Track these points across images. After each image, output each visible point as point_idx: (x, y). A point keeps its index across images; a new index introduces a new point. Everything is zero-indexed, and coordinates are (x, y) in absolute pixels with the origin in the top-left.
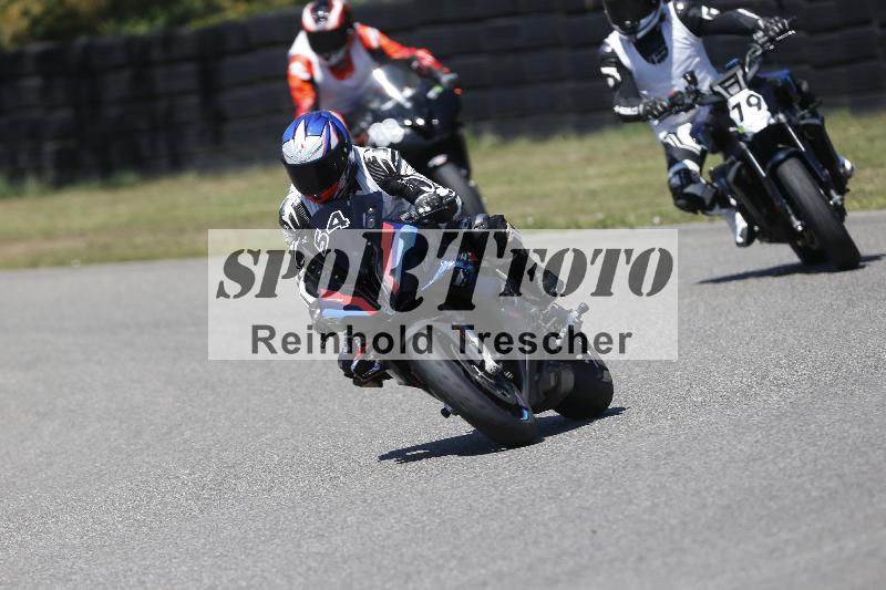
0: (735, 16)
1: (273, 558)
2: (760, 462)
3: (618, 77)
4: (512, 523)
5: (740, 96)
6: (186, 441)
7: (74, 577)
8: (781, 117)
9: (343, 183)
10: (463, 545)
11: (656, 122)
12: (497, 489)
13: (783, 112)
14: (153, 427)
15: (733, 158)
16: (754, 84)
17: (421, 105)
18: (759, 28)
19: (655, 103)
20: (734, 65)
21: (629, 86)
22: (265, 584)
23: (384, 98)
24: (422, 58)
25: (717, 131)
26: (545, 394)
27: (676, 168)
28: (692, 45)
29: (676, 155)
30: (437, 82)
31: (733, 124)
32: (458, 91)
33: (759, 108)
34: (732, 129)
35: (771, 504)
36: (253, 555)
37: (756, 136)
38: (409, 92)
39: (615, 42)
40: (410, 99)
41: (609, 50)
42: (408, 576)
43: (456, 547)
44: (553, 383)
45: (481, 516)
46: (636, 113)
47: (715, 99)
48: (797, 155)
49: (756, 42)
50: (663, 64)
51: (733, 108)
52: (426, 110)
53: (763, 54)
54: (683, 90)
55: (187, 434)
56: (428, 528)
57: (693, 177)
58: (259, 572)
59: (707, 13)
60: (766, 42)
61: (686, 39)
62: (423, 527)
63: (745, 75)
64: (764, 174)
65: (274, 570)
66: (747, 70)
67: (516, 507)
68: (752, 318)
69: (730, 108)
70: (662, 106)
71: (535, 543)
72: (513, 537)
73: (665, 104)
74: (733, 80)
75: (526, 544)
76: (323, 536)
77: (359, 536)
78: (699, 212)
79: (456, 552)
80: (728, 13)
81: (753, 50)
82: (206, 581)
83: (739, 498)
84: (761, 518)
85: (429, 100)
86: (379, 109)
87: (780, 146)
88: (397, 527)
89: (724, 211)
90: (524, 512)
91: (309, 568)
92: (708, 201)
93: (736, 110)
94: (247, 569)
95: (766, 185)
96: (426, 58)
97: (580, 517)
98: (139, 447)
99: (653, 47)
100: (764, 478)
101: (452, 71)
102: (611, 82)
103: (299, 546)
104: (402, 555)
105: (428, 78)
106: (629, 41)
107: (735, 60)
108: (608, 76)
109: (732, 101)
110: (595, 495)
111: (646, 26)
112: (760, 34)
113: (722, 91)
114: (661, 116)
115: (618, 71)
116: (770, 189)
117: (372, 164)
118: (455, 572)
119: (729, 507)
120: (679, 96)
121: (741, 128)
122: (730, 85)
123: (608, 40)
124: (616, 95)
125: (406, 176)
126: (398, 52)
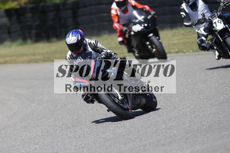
1: (91, 139)
2: (217, 114)
3: (185, 15)
4: (153, 130)
5: (216, 20)
6: (69, 108)
7: (39, 143)
8: (227, 26)
9: (82, 49)
10: (140, 135)
11: (194, 27)
12: (149, 121)
13: (227, 24)
14: (60, 104)
15: (214, 37)
16: (220, 17)
17: (146, 20)
18: (222, 2)
19: (194, 22)
20: (215, 12)
21: (188, 17)
22: (89, 145)
23: (136, 19)
24: (146, 8)
25: (210, 29)
27: (200, 39)
28: (205, 6)
29: (200, 36)
30: (150, 14)
31: (214, 27)
32: (156, 16)
33: (221, 23)
34: (214, 29)
35: (220, 125)
36: (86, 138)
37: (220, 31)
38: (143, 17)
39: (184, 6)
40: (143, 19)
41: (182, 8)
42: (126, 143)
43: (139, 136)
45: (145, 128)
46: (189, 24)
47: (209, 21)
49: (221, 6)
50: (197, 11)
51: (214, 23)
52: (147, 22)
53: (222, 9)
54: (201, 18)
55: (69, 106)
56: (131, 131)
57: (204, 41)
58: (87, 142)
60: (223, 6)
61: (203, 5)
62: (130, 131)
63: (217, 14)
64: (222, 41)
65: (91, 142)
66: (218, 13)
67: (154, 125)
68: (216, 77)
69: (213, 23)
70: (195, 22)
71: (159, 135)
72: (153, 133)
73: (196, 22)
74: (214, 16)
75: (157, 135)
76: (104, 133)
77: (113, 133)
78: (206, 51)
79: (138, 137)
81: (220, 8)
82: (74, 145)
83: (212, 123)
84: (218, 129)
85: (148, 19)
86: (135, 22)
87: (226, 33)
88: (123, 131)
89: (213, 50)
90: (156, 127)
91: (100, 141)
92: (208, 48)
93: (215, 24)
94: (84, 141)
96: (147, 8)
97: (171, 128)
98: (56, 110)
99: (194, 7)
100: (219, 118)
101: (154, 11)
102: (183, 16)
103: (98, 136)
104: (125, 138)
105: (148, 13)
106: (187, 5)
107: (215, 11)
108: (182, 15)
109: (214, 21)
110: (175, 122)
111: (192, 1)
112: (222, 4)
113: (211, 19)
114: (195, 25)
115: (185, 13)
116: (223, 44)
117: (90, 44)
118: (138, 143)
119: (209, 126)
120: (200, 20)
121: (216, 28)
122: (213, 17)
123: (182, 5)
124: (184, 20)
125: (99, 47)
126: (140, 6)
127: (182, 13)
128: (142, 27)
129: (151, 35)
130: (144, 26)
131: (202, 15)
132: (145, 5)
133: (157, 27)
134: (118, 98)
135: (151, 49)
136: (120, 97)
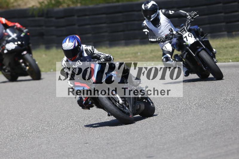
0: (179, 13)
3: (148, 31)
5: (186, 34)
8: (198, 39)
9: (78, 56)
15: (185, 52)
16: (190, 31)
17: (19, 38)
20: (183, 26)
25: (180, 44)
26: (136, 110)
29: (165, 53)
31: (185, 42)
32: (28, 34)
33: (192, 37)
34: (184, 44)
37: (191, 45)
38: (15, 35)
40: (16, 37)
41: (145, 25)
44: (138, 107)
46: (156, 40)
47: (179, 35)
48: (204, 49)
49: (188, 19)
51: (184, 38)
52: (21, 39)
53: (191, 22)
54: (169, 34)
57: (169, 59)
59: (171, 12)
63: (187, 28)
64: (194, 55)
69: (184, 37)
73: (164, 38)
74: (183, 30)
80: (177, 12)
81: (187, 21)
85: (22, 37)
86: (7, 40)
87: (198, 47)
93: (185, 38)
95: (195, 58)
96: (18, 25)
102: (146, 33)
105: (20, 31)
107: (183, 24)
108: (145, 32)
109: (184, 36)
111: (153, 17)
112: (189, 17)
113: (181, 33)
116: (197, 59)
117: (86, 50)
120: (168, 36)
121: (187, 43)
122: (183, 32)
123: (144, 22)
124: (149, 36)
125: (96, 53)
126: (10, 24)
127: (144, 30)
128: (16, 46)
129: (25, 53)
130: (18, 44)
131: (169, 30)
132: (16, 22)
133: (31, 45)
134: (118, 102)
135: (25, 67)
136: (121, 101)
